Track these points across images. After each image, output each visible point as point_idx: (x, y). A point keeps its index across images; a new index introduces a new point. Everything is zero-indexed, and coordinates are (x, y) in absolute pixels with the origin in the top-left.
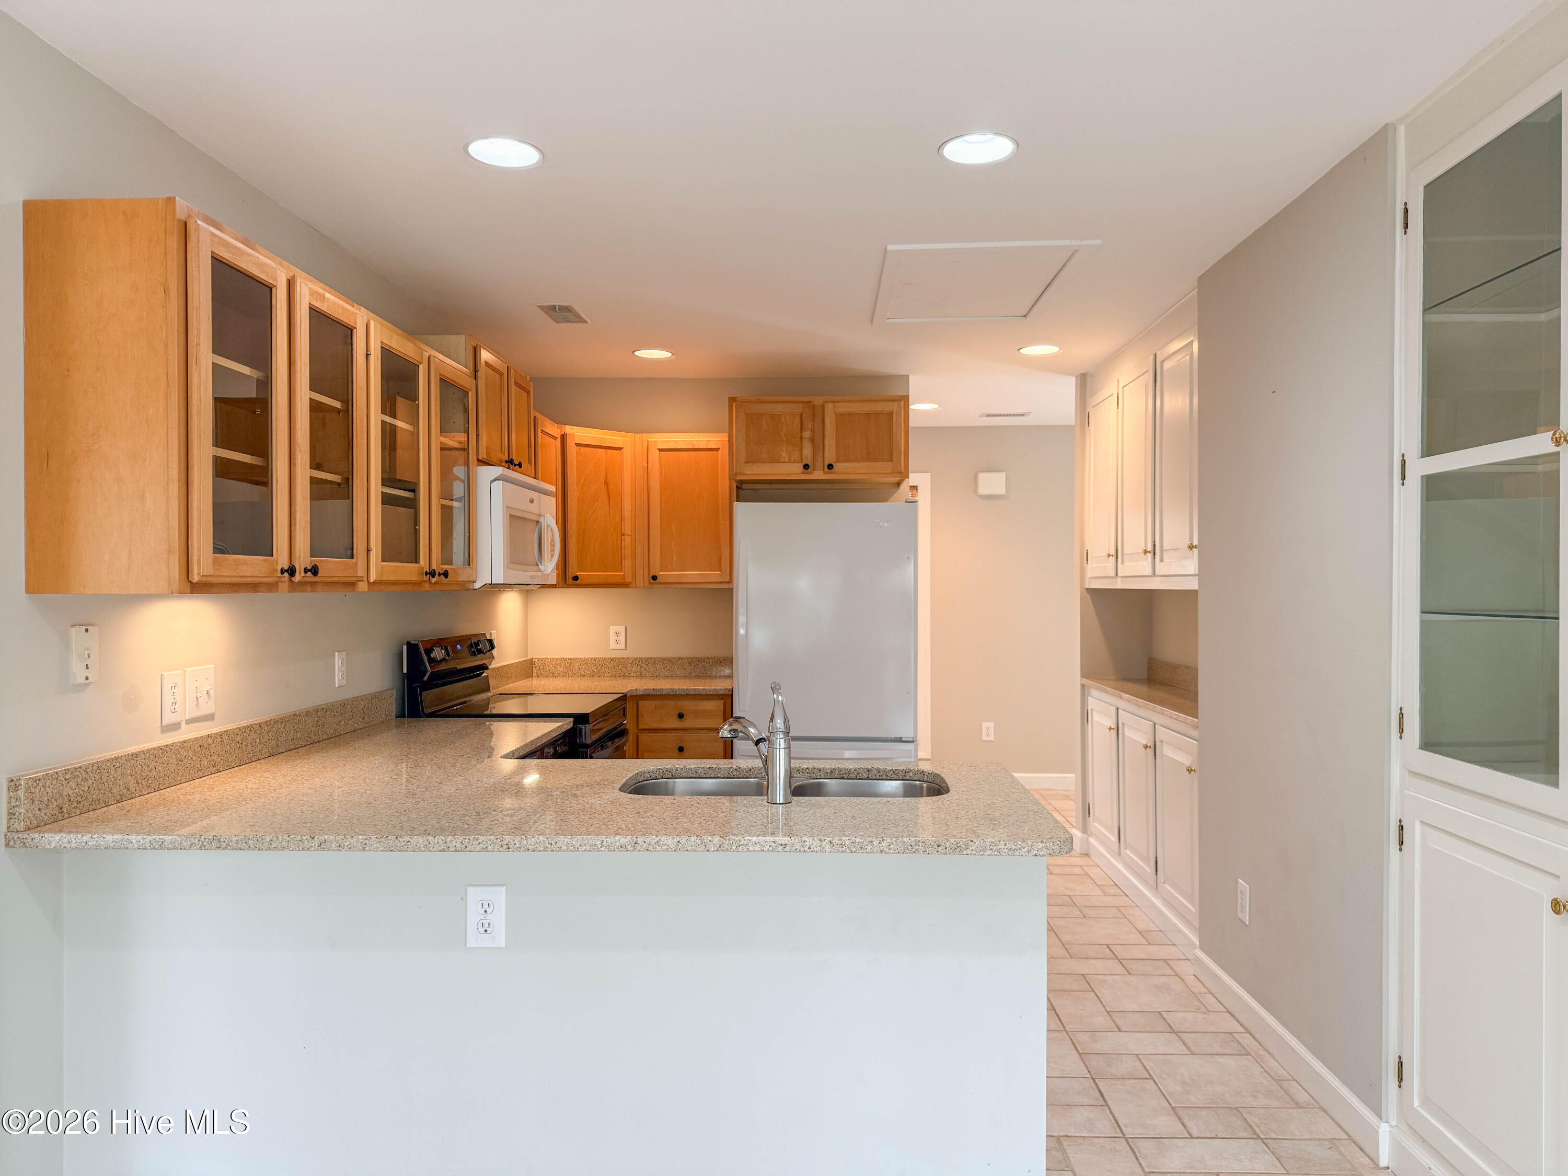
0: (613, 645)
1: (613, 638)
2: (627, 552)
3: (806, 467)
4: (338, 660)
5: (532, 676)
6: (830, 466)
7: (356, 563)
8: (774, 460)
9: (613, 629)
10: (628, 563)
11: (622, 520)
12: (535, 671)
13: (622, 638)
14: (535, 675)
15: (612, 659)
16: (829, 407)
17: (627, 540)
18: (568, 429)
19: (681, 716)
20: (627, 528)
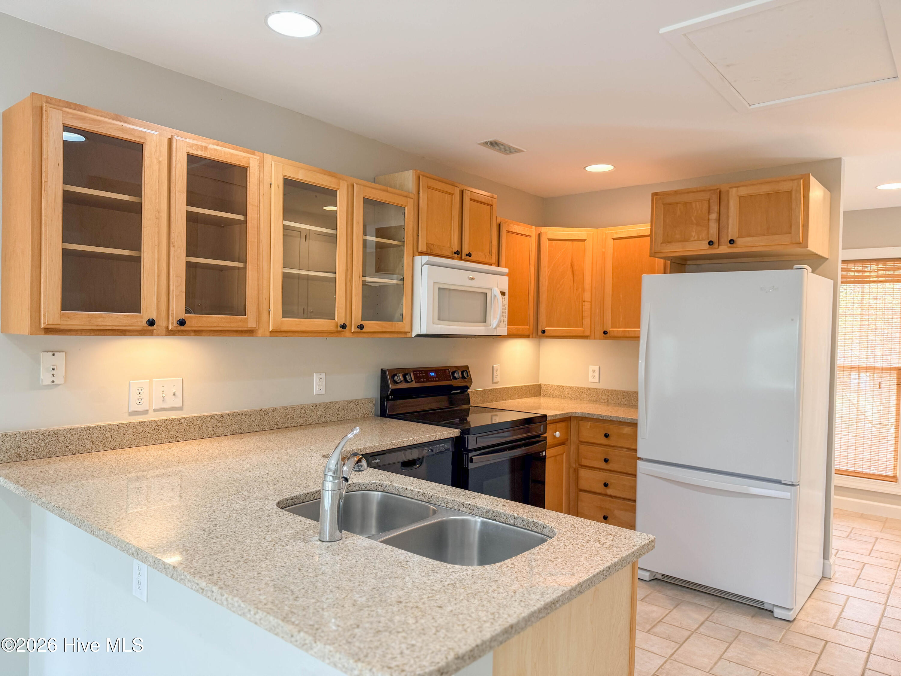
0: (591, 379)
1: (591, 374)
2: (586, 314)
3: (711, 243)
4: (316, 377)
5: (540, 395)
6: (732, 242)
7: (247, 318)
8: (686, 240)
9: (591, 368)
10: (587, 322)
11: (583, 291)
12: (542, 392)
13: (597, 374)
14: (542, 395)
15: (589, 389)
16: (733, 191)
17: (587, 305)
18: (544, 230)
19: (606, 436)
20: (587, 296)
